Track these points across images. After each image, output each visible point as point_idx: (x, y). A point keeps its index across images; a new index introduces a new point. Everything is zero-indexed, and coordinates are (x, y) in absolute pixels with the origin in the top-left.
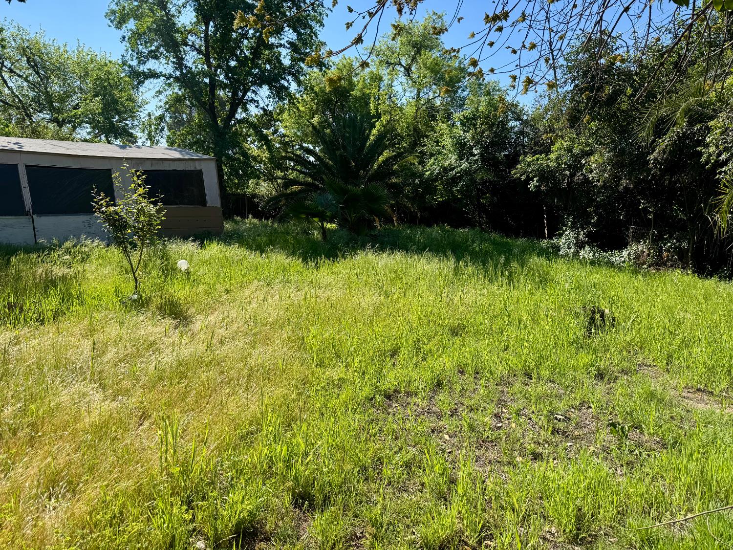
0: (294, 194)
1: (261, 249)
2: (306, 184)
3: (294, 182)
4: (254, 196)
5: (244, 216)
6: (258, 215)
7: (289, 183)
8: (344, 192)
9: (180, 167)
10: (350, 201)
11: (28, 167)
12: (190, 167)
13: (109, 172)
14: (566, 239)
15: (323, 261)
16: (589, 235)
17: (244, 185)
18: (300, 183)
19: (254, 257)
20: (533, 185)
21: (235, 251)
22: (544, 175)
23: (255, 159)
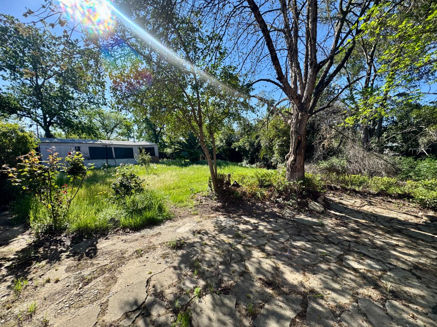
0: (177, 152)
1: (170, 165)
2: (181, 149)
3: (177, 149)
4: (166, 153)
5: (163, 159)
6: (167, 158)
7: (175, 149)
8: (190, 152)
9: (149, 147)
10: (191, 154)
11: (114, 148)
12: (151, 147)
13: (132, 149)
14: (244, 163)
15: (183, 167)
16: (249, 161)
17: (164, 150)
18: (179, 149)
19: (168, 167)
20: (237, 149)
21: (164, 166)
22: (240, 147)
23: (166, 142)
